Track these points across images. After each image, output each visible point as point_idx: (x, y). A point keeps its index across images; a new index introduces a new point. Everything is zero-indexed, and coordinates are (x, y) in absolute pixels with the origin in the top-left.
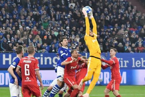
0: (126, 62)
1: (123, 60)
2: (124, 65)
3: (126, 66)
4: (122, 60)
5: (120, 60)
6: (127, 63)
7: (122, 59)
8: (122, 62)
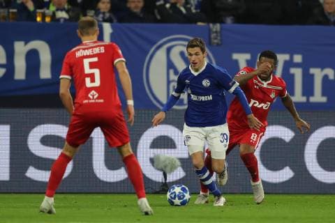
0: (318, 74)
1: (305, 66)
2: (308, 90)
3: (318, 97)
4: (297, 65)
5: (289, 64)
6: (325, 78)
7: (298, 58)
8: (297, 73)
